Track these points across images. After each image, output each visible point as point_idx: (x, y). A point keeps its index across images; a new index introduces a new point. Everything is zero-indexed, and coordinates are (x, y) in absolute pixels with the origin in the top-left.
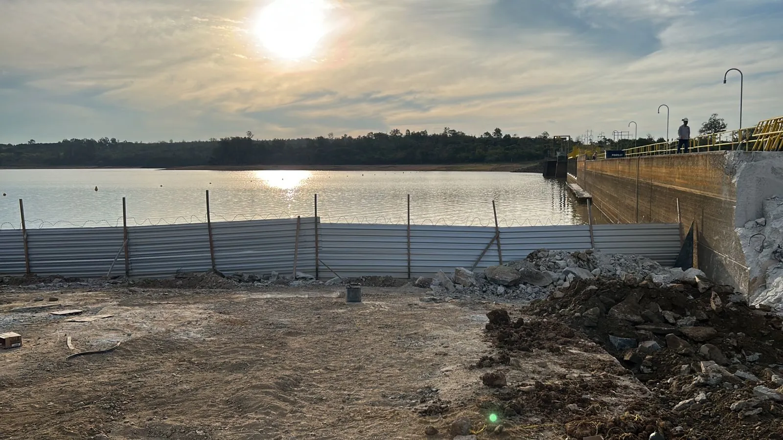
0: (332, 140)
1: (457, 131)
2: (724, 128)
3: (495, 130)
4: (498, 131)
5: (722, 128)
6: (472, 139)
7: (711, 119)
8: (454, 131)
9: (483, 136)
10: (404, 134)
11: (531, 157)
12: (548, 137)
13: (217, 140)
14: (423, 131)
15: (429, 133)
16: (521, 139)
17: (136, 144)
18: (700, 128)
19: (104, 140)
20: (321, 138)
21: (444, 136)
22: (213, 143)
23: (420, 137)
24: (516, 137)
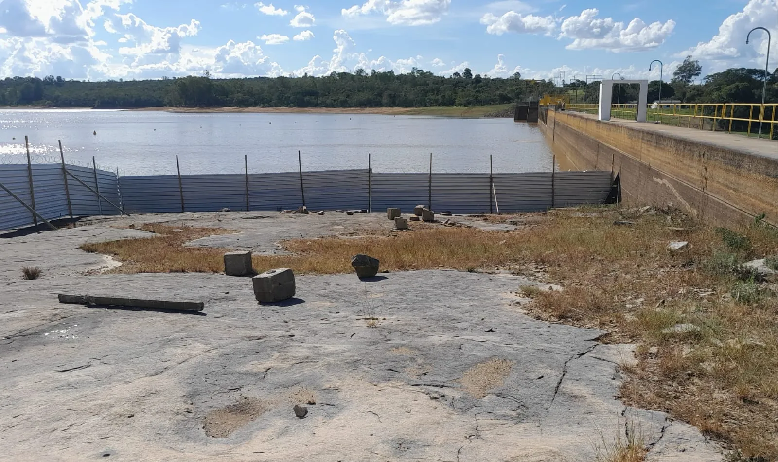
1: (425, 71)
2: (699, 70)
3: (465, 70)
4: (468, 72)
5: (696, 70)
6: (442, 80)
7: (685, 61)
8: (422, 70)
9: (453, 77)
10: (370, 74)
11: (504, 99)
12: (520, 78)
13: (170, 78)
14: (390, 70)
15: (396, 73)
16: (493, 80)
17: (84, 82)
18: (675, 71)
19: (49, 78)
21: (411, 75)
22: (166, 81)
23: (387, 78)
24: (487, 77)
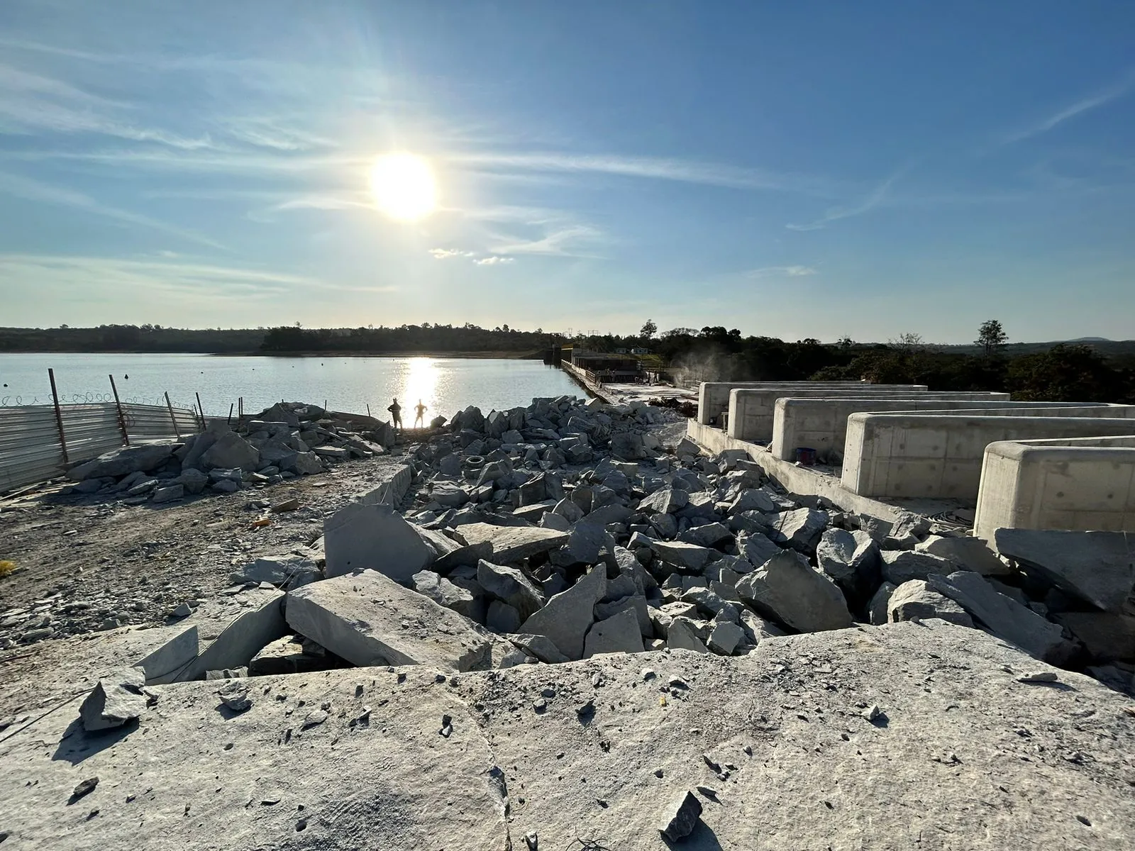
0: (372, 329)
3: (504, 326)
4: (506, 327)
6: (487, 332)
9: (495, 330)
10: (433, 327)
11: (531, 347)
15: (454, 327)
16: (524, 333)
20: (363, 328)
21: (465, 329)
22: (261, 331)
24: (520, 331)
